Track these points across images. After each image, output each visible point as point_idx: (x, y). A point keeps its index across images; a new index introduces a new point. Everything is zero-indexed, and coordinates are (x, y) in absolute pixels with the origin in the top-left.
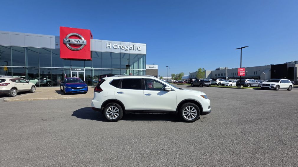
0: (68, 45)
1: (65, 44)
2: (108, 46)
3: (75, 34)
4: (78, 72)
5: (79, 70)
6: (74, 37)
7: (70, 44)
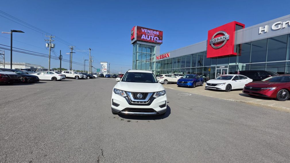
0: (212, 45)
1: (210, 45)
2: (262, 31)
3: (219, 32)
4: (222, 69)
5: (223, 68)
6: (218, 35)
7: (214, 44)
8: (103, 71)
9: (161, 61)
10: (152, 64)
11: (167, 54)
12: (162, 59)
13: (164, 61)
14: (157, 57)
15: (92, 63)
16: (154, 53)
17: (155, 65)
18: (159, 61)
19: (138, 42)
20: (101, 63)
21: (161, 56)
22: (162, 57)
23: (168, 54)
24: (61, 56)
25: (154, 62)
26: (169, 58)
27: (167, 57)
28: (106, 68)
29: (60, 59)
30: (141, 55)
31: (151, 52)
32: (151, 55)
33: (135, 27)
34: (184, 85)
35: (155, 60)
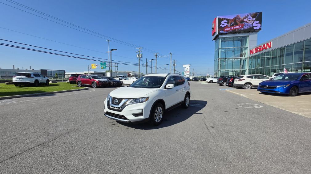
8: (186, 75)
9: (258, 55)
10: (244, 60)
11: (267, 44)
12: (258, 53)
13: (262, 54)
14: (251, 51)
15: (175, 67)
16: (247, 46)
17: (247, 63)
18: (254, 56)
19: (220, 36)
20: (184, 66)
21: (257, 48)
22: (258, 50)
23: (269, 44)
24: (147, 63)
25: (245, 59)
26: (270, 49)
27: (267, 49)
28: (189, 70)
29: (147, 66)
30: (226, 52)
31: (242, 45)
32: (241, 49)
33: (215, 18)
34: (269, 91)
35: (247, 56)
